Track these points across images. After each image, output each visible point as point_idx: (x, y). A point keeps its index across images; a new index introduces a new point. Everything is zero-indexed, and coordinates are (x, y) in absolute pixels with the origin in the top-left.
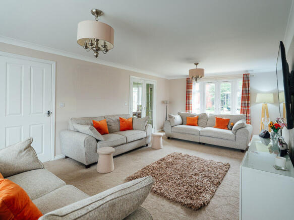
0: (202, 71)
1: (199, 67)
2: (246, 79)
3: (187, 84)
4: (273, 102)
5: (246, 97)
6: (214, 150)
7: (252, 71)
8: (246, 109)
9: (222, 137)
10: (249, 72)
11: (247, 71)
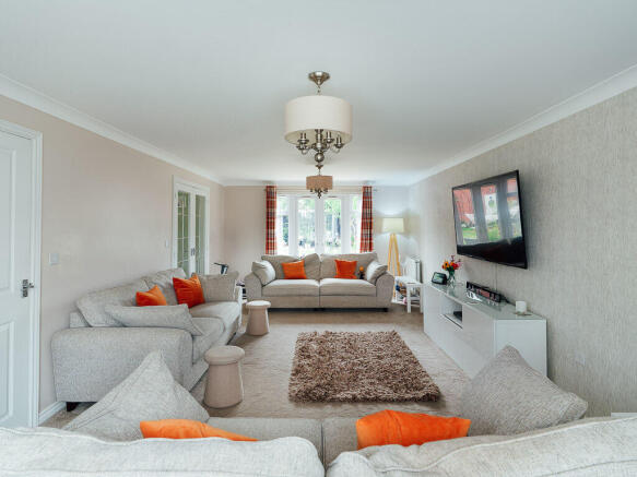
0: (329, 179)
1: (325, 172)
2: (367, 195)
3: (268, 197)
4: (403, 231)
5: (368, 223)
6: (347, 316)
7: (373, 182)
8: (367, 242)
9: (358, 292)
10: (370, 184)
11: (367, 182)
